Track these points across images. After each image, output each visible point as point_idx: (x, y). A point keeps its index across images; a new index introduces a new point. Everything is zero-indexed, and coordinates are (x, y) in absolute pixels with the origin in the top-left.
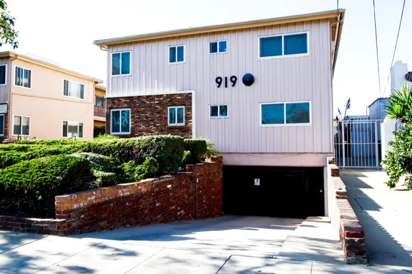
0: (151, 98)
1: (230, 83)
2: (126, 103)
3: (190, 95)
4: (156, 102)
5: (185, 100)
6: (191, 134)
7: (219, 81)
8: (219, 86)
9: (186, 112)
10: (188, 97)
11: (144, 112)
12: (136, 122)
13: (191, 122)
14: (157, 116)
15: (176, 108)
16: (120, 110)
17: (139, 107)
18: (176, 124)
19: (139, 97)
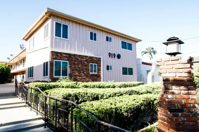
0: (82, 57)
1: (113, 57)
2: (66, 57)
3: (100, 59)
4: (84, 60)
5: (98, 61)
6: (101, 78)
7: (110, 54)
8: (110, 57)
9: (98, 67)
10: (99, 59)
11: (77, 64)
12: (73, 70)
13: (100, 72)
14: (85, 67)
15: (93, 64)
16: (62, 61)
17: (75, 61)
18: (93, 73)
19: (75, 55)
